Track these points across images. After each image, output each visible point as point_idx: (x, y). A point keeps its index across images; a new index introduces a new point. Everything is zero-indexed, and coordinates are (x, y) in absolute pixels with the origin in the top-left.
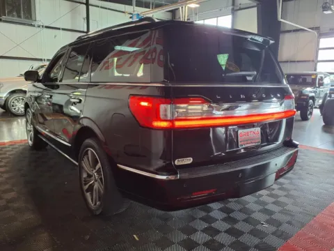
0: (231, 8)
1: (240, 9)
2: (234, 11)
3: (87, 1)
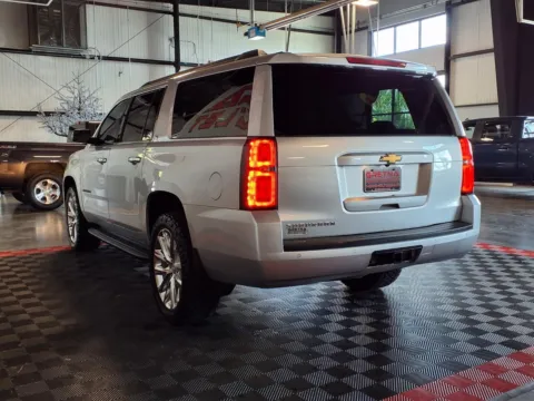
0: (445, 0)
1: (463, 3)
2: (450, 8)
3: (176, 8)
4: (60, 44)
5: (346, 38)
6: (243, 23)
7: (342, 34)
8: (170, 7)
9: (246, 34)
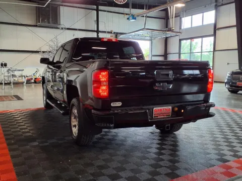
0: (214, 4)
1: (223, 5)
2: (217, 7)
3: (97, 8)
4: (49, 23)
5: (171, 20)
6: (127, 14)
7: (169, 19)
8: (95, 7)
9: (128, 19)
